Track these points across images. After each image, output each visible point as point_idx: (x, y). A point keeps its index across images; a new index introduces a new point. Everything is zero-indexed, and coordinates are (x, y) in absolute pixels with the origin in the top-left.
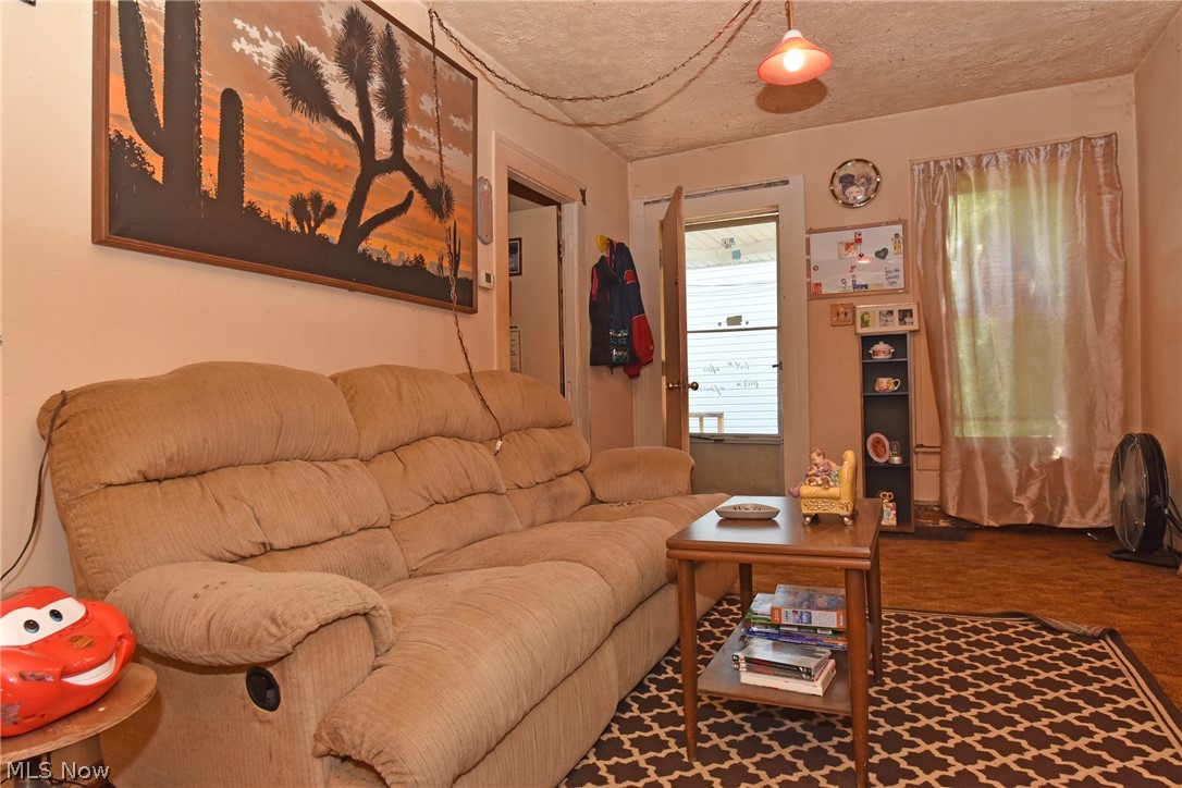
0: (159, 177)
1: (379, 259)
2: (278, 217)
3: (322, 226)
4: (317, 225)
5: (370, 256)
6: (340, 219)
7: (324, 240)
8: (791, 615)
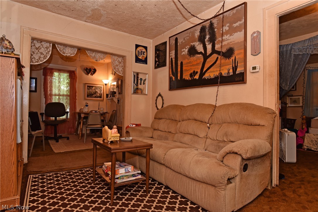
0: (174, 80)
1: (208, 78)
2: (187, 79)
3: (195, 76)
4: (194, 77)
5: (205, 78)
6: (198, 74)
7: (195, 79)
8: (129, 169)
